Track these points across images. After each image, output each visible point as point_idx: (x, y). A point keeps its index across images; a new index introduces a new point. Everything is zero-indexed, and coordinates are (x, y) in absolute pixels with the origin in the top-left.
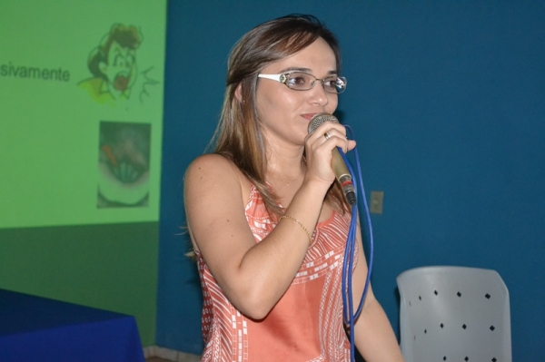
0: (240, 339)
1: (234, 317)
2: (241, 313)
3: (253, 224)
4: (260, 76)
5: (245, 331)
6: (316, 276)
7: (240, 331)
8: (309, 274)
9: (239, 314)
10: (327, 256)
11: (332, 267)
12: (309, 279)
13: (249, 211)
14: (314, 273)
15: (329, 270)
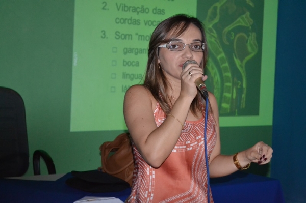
0: (151, 180)
1: (148, 169)
2: (152, 167)
3: (158, 121)
4: (159, 46)
5: (154, 176)
6: (191, 148)
7: (151, 176)
8: (187, 147)
9: (151, 167)
10: (197, 138)
11: (200, 144)
12: (187, 149)
13: (156, 114)
14: (190, 147)
15: (198, 146)
